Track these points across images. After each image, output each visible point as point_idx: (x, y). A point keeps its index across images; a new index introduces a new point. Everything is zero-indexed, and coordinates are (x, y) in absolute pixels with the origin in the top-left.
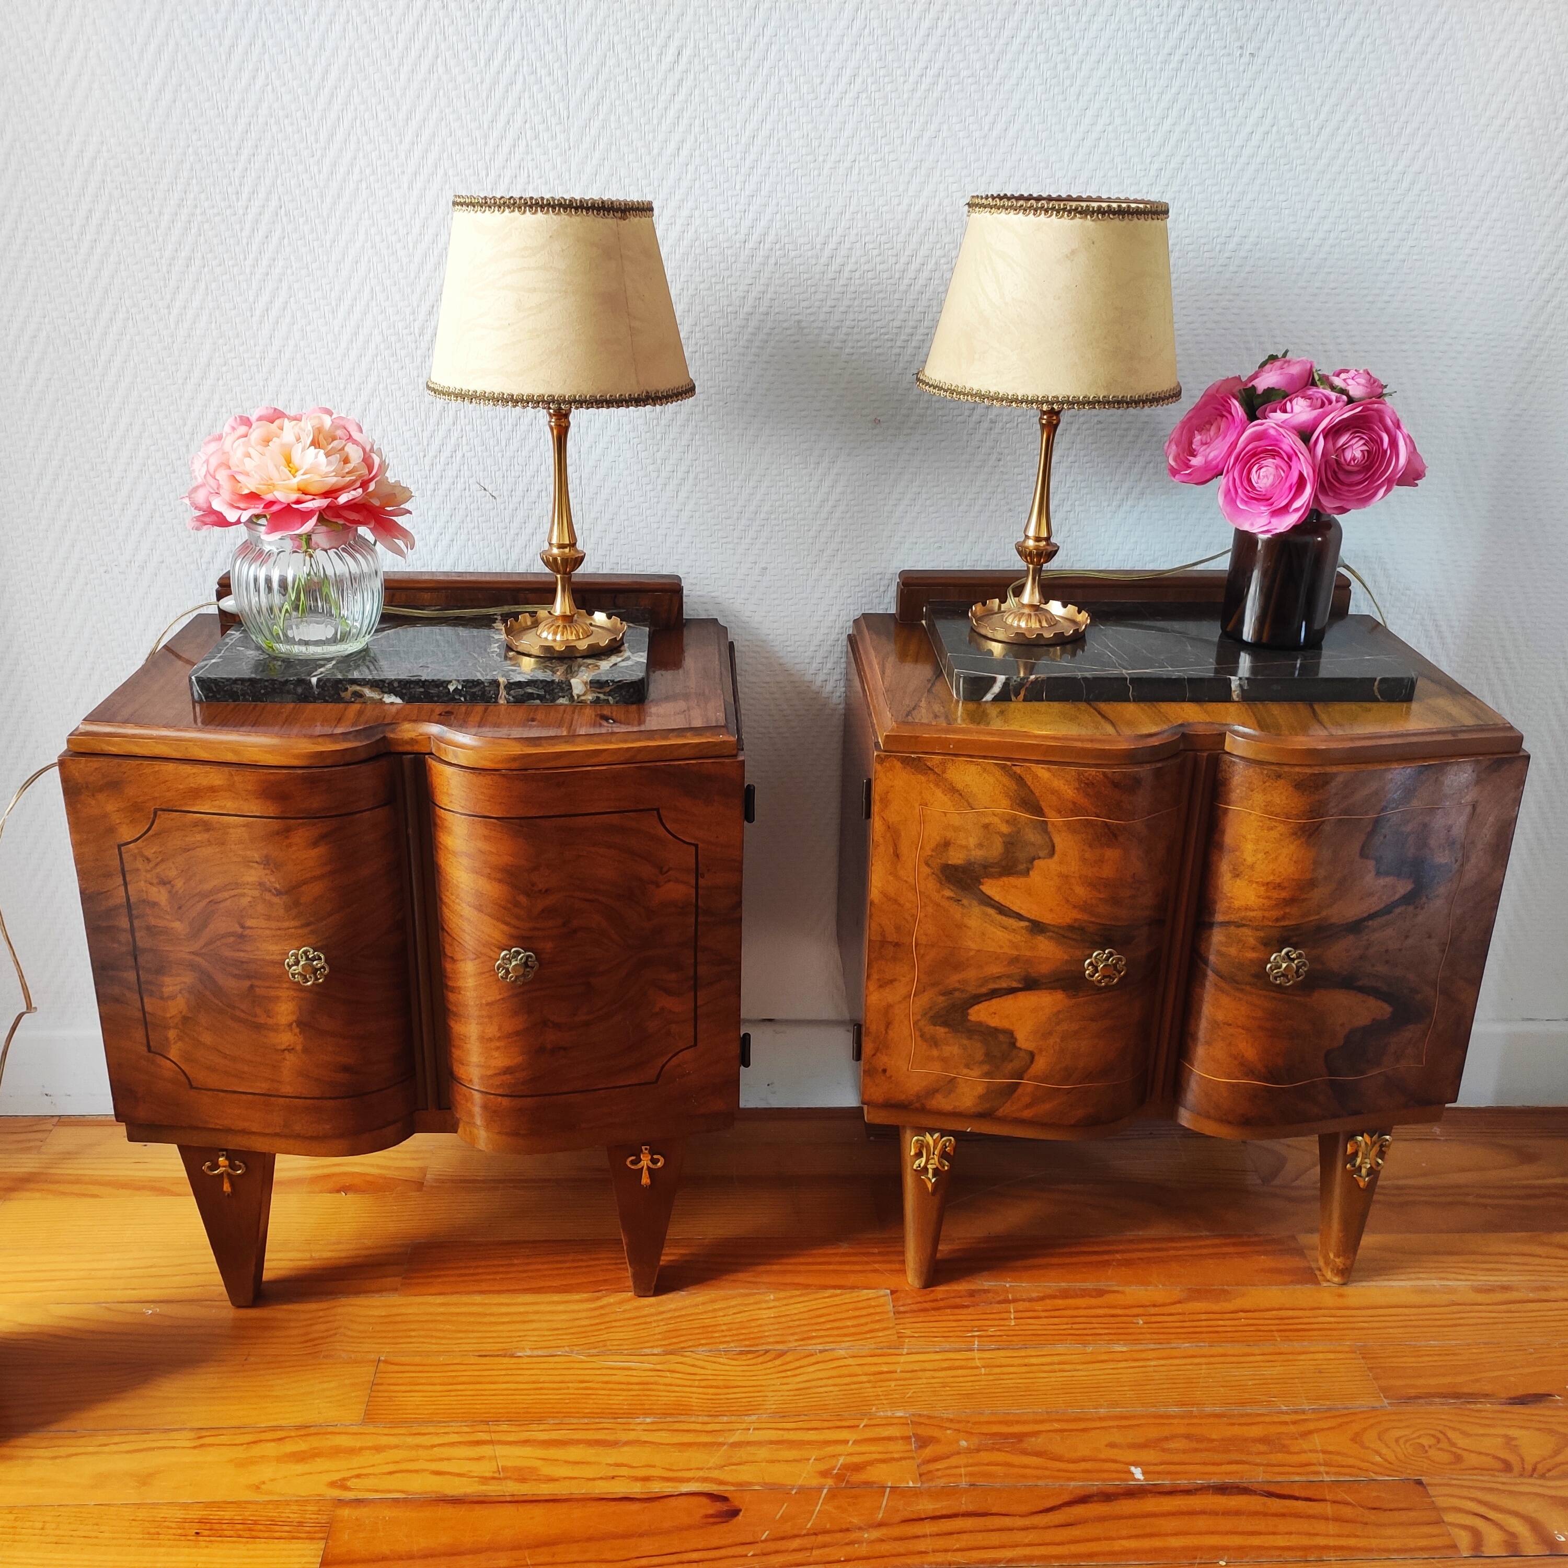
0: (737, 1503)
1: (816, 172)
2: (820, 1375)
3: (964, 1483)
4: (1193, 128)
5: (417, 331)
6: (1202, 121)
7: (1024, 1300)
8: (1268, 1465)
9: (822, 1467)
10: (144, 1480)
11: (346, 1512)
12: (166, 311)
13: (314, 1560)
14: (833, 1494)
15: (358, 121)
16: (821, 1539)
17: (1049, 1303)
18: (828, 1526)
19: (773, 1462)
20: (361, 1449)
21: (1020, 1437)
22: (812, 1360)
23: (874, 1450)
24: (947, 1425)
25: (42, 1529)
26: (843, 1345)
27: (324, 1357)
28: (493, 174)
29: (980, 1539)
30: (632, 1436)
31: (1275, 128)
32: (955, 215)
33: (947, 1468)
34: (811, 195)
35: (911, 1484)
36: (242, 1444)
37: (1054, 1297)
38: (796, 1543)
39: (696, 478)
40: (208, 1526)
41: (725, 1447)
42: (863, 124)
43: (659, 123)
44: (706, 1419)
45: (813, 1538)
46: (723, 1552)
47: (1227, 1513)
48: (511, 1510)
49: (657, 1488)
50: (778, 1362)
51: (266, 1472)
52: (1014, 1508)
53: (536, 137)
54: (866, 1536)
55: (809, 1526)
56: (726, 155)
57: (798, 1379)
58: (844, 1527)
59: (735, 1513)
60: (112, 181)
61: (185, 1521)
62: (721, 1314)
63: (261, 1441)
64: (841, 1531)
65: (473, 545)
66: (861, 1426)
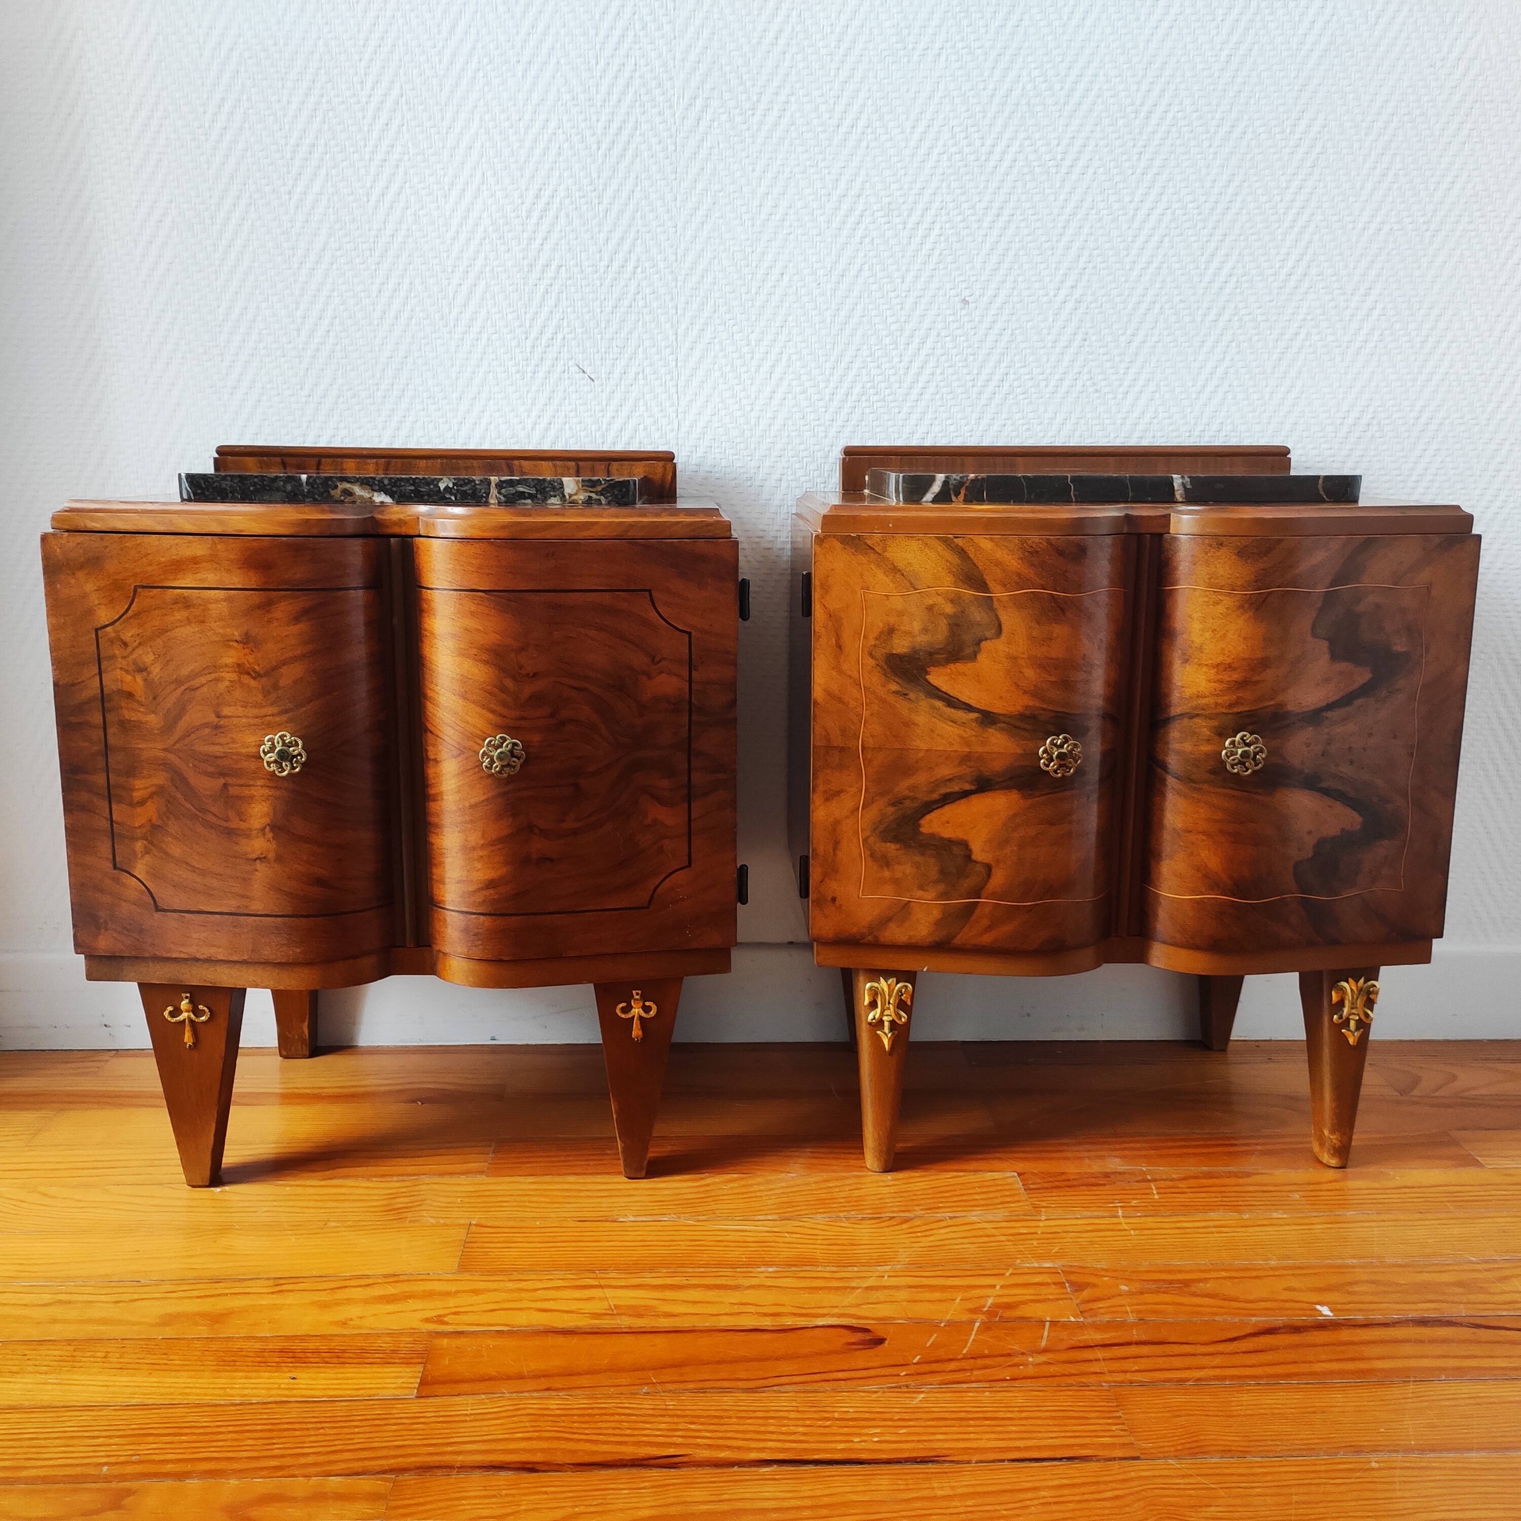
0: (880, 1333)
1: (906, 59)
2: (954, 1235)
3: (1132, 1318)
4: (1258, 18)
5: (524, 214)
6: (1266, 11)
7: (1165, 1180)
8: (1469, 1303)
9: (971, 1305)
10: (217, 1318)
11: (445, 1342)
12: (287, 196)
13: (412, 1380)
14: (986, 1327)
15: (479, 15)
16: (980, 1362)
17: (1192, 1182)
18: (986, 1352)
19: (915, 1301)
20: (457, 1292)
21: (1187, 1283)
22: (943, 1224)
23: (1026, 1294)
24: (1103, 1273)
25: (105, 1357)
26: (974, 1213)
27: (410, 1222)
28: (602, 62)
29: (1161, 1362)
30: (755, 1281)
31: (1335, 18)
32: (1038, 99)
33: (1110, 1307)
34: (902, 80)
35: (1072, 1319)
36: (325, 1290)
37: (1196, 1178)
38: (953, 1366)
39: (789, 359)
40: (291, 1355)
41: (859, 1290)
42: (950, 14)
43: (759, 15)
44: (834, 1269)
45: (972, 1361)
46: (872, 1372)
47: (1432, 1341)
48: (629, 1339)
49: (789, 1322)
50: (904, 1226)
51: (353, 1312)
52: (1191, 1339)
53: (644, 28)
54: (1031, 1359)
55: (965, 1351)
56: (821, 44)
57: (931, 1238)
58: (1004, 1352)
59: (880, 1341)
60: (246, 72)
61: (263, 1351)
62: (837, 1190)
63: (346, 1287)
64: (1002, 1356)
65: (570, 429)
66: (1007, 1274)
